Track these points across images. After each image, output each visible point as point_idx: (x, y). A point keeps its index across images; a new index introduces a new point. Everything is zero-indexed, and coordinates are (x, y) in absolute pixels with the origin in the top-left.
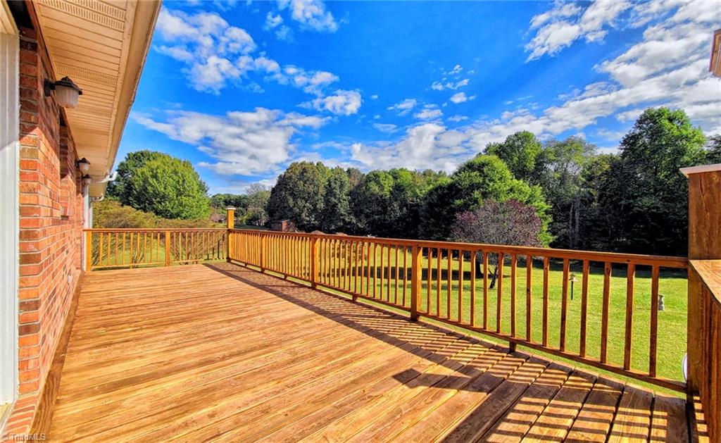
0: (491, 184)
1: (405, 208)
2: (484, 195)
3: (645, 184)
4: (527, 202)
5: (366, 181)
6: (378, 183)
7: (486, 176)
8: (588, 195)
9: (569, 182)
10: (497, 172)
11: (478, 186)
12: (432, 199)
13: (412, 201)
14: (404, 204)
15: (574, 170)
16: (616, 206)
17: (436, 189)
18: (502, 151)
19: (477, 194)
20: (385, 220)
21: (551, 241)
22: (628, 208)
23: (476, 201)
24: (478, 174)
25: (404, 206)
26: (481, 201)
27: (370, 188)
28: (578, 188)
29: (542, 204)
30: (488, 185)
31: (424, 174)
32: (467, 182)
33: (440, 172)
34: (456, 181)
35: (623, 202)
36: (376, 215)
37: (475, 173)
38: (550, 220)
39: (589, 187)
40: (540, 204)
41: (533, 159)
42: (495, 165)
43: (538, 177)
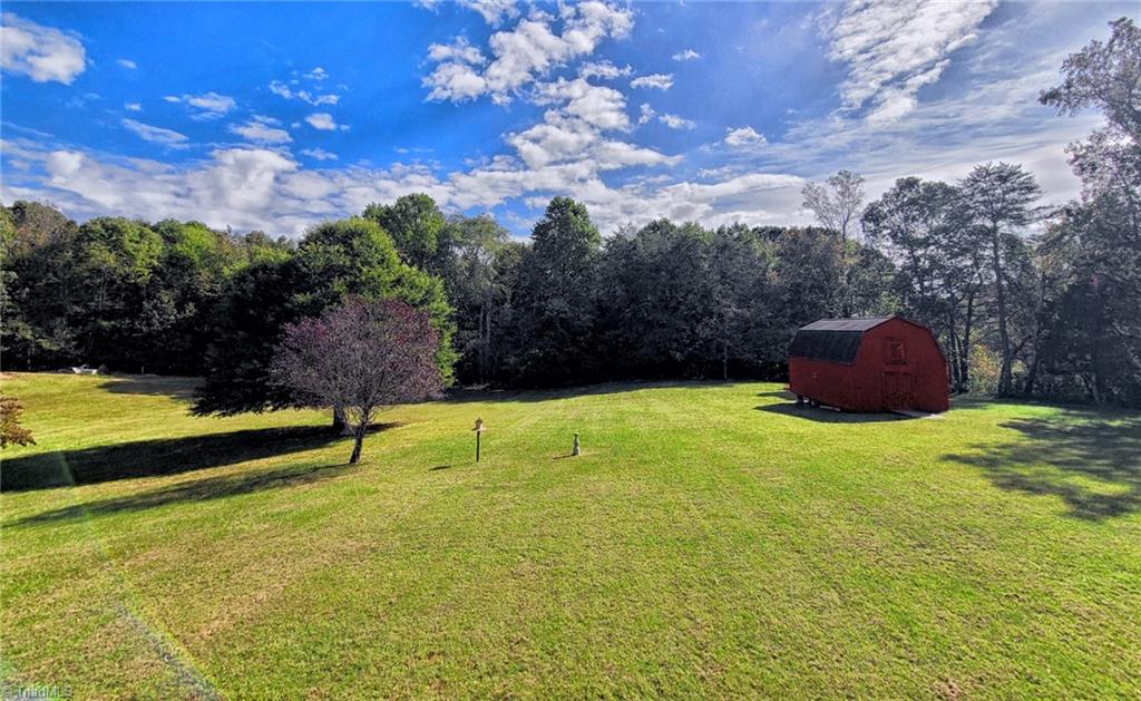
0: (365, 270)
1: (191, 306)
2: (353, 287)
3: (554, 284)
4: (422, 302)
5: (79, 239)
6: (116, 246)
7: (357, 255)
8: (500, 293)
9: (480, 275)
10: (377, 251)
11: (342, 272)
12: (244, 291)
13: (211, 291)
14: (187, 295)
15: (485, 258)
16: (529, 309)
17: (254, 272)
18: (388, 219)
19: (338, 285)
20: (132, 330)
21: (455, 360)
22: (540, 311)
23: (336, 298)
24: (342, 250)
25: (191, 300)
26: (345, 298)
27: (88, 256)
28: (489, 283)
29: (442, 305)
30: (360, 271)
31: (248, 241)
32: (320, 263)
33: (281, 239)
34: (299, 258)
35: (535, 304)
36: (105, 319)
37: (337, 247)
38: (454, 329)
39: (501, 282)
40: (440, 305)
41: (434, 236)
42: (374, 237)
43: (441, 265)
